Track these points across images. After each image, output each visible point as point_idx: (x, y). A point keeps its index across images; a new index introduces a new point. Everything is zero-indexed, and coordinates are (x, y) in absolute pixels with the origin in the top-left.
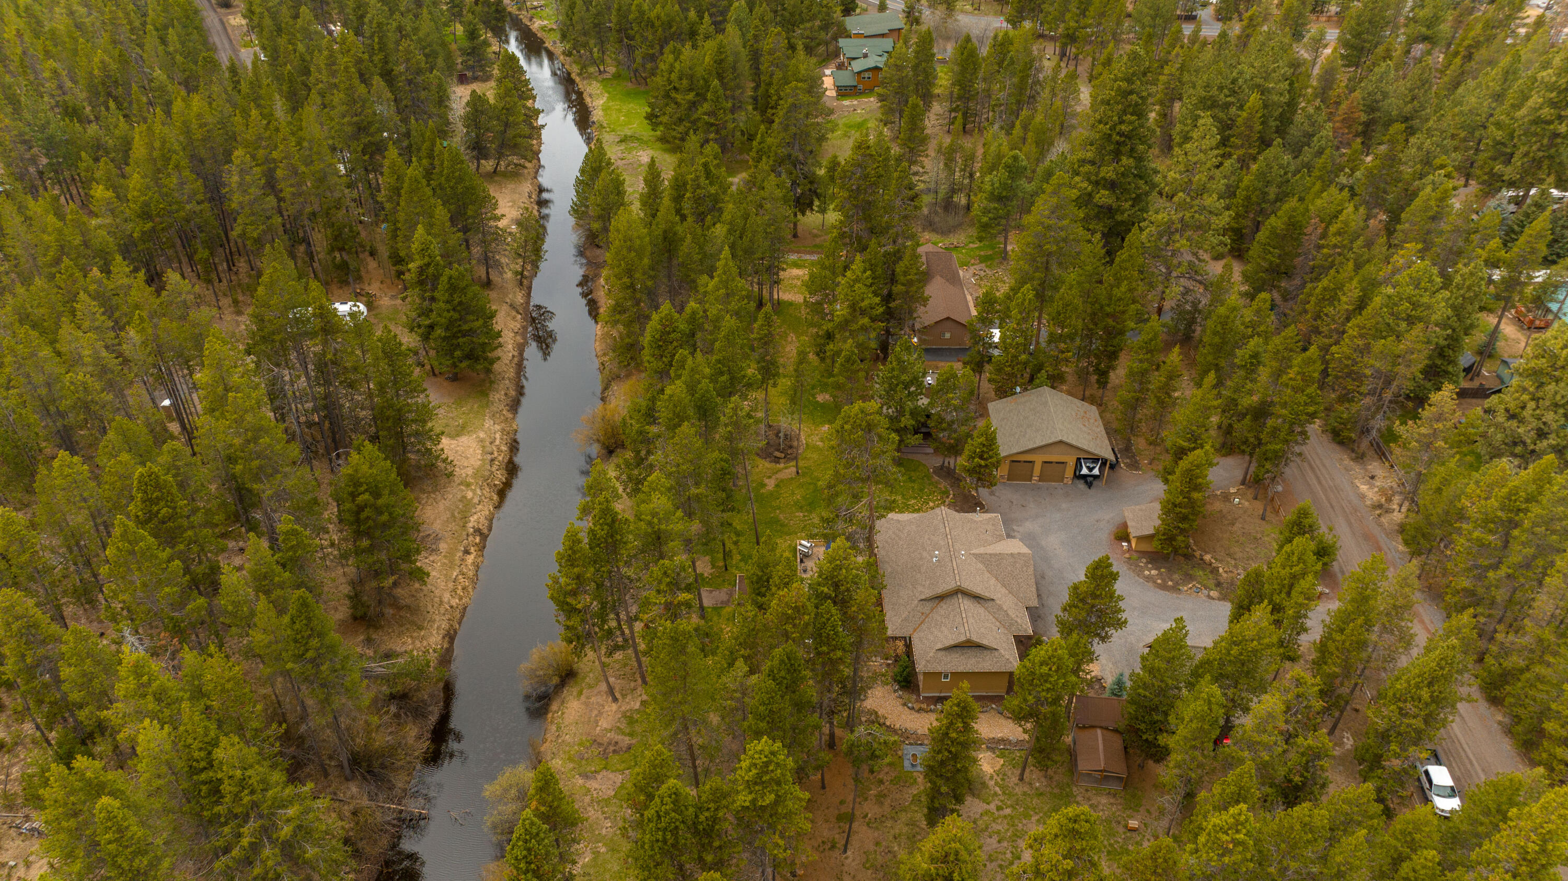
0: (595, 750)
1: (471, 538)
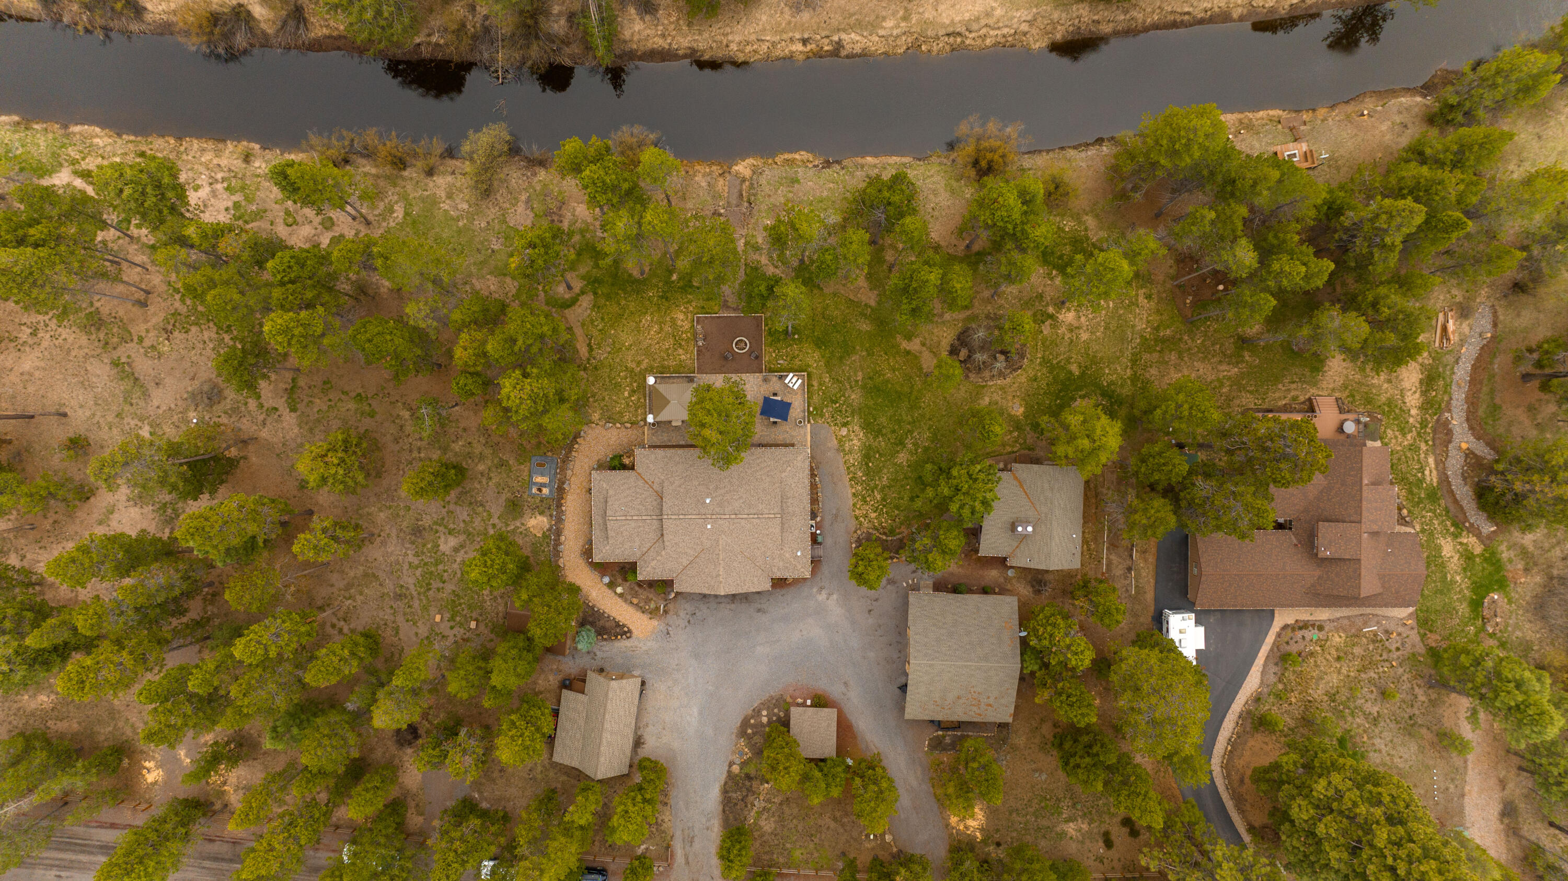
0: (553, 205)
1: (826, 41)
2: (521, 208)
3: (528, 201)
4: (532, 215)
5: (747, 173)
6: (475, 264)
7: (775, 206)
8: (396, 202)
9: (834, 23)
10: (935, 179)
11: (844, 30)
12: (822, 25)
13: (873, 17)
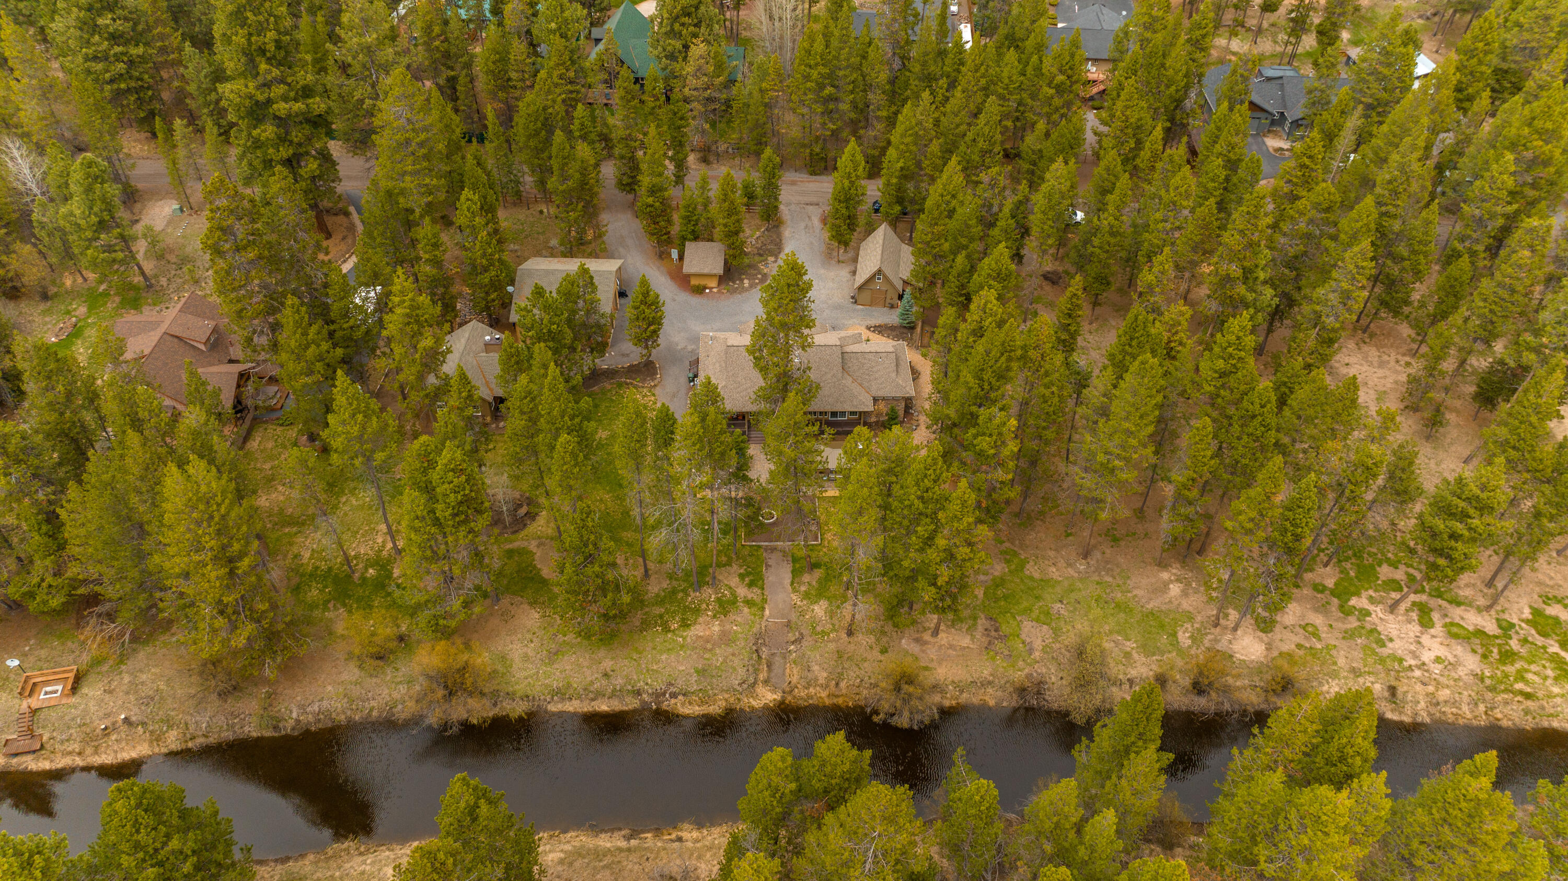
0: (999, 645)
1: (649, 841)
2: (1038, 644)
3: (1031, 651)
4: (1023, 636)
5: (761, 690)
6: (1080, 590)
7: (727, 645)
8: (1190, 647)
9: (634, 857)
10: (523, 674)
11: (620, 850)
12: (652, 856)
13: (577, 864)
